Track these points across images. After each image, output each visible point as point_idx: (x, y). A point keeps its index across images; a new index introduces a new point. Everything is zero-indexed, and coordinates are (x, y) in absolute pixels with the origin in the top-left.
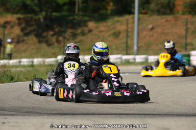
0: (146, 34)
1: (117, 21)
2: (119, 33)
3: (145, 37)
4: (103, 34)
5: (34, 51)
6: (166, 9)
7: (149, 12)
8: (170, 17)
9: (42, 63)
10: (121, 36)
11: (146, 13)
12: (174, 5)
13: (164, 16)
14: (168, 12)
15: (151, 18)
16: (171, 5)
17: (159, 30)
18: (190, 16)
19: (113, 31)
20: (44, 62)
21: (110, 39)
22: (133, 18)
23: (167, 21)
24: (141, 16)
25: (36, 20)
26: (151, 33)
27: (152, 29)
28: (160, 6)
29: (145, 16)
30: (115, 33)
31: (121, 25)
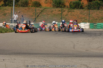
6: (25, 5)
7: (18, 6)
8: (26, 8)
10: (7, 15)
11: (17, 6)
12: (28, 3)
13: (24, 7)
14: (26, 6)
15: (19, 8)
17: (22, 13)
18: (34, 7)
21: (2, 16)
23: (25, 9)
27: (19, 12)
29: (16, 7)
30: (4, 14)
31: (7, 11)
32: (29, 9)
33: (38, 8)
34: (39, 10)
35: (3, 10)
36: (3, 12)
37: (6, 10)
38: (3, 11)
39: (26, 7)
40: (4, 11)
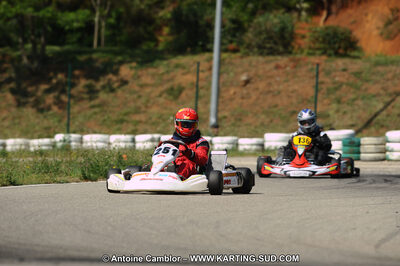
0: (235, 93)
1: (177, 66)
2: (181, 90)
3: (231, 99)
4: (148, 90)
5: (6, 123)
6: (275, 43)
7: (243, 50)
8: (283, 60)
9: (23, 147)
10: (183, 95)
11: (235, 51)
12: (293, 36)
13: (271, 58)
14: (281, 49)
15: (246, 61)
16: (287, 35)
17: (262, 85)
18: (324, 58)
19: (167, 86)
20: (28, 145)
21: (161, 100)
22: (210, 60)
23: (277, 67)
24: (225, 55)
25: (12, 60)
26: (245, 91)
27: (247, 82)
28: (264, 36)
29: (233, 55)
30: (172, 89)
31: (184, 74)
32: (296, 64)
33: (340, 63)
34: (344, 70)
35: (168, 72)
36: (169, 81)
37: (179, 71)
38: (166, 77)
39: (279, 58)
40: (171, 74)
